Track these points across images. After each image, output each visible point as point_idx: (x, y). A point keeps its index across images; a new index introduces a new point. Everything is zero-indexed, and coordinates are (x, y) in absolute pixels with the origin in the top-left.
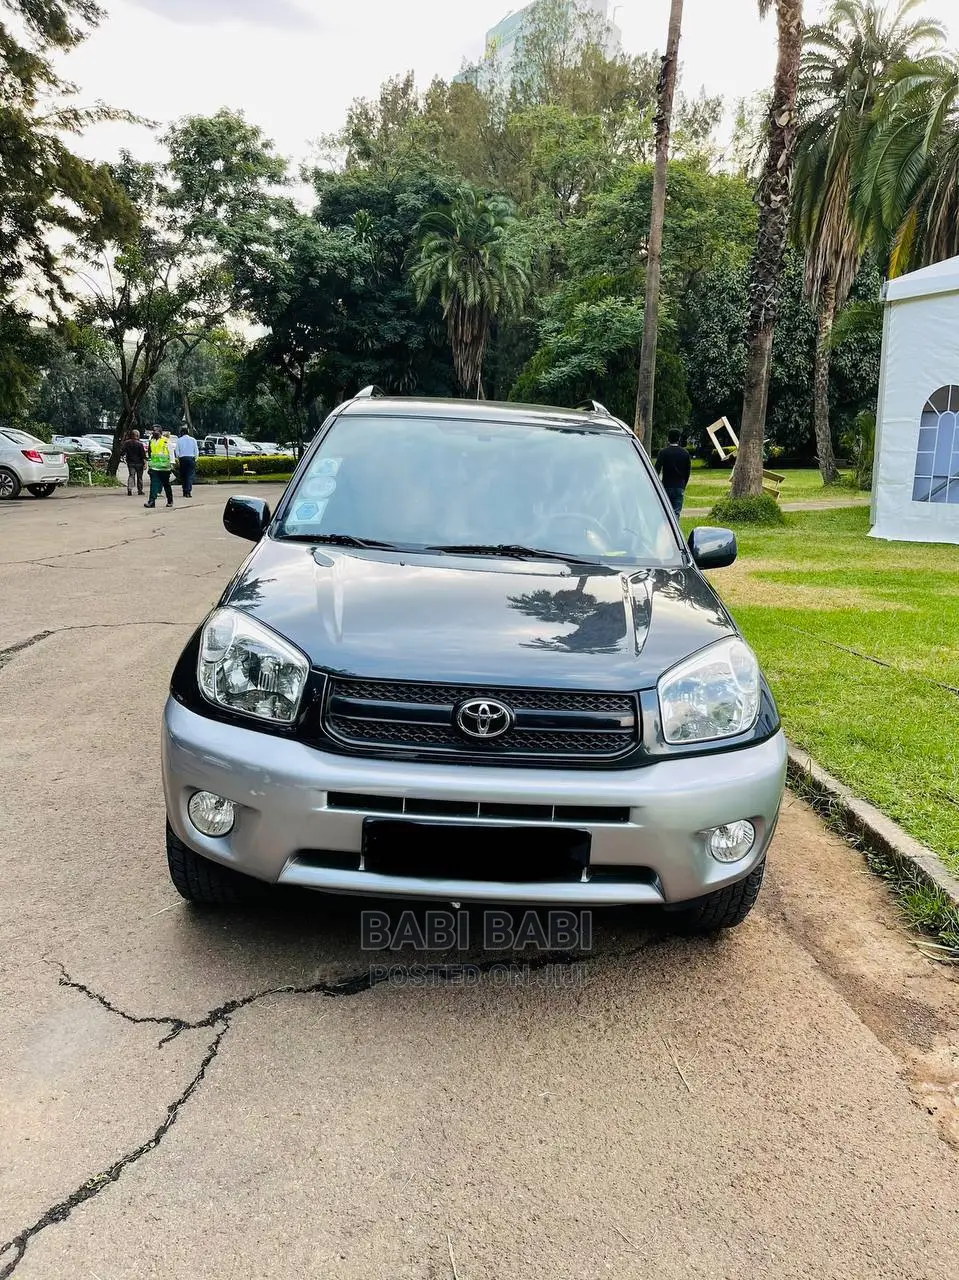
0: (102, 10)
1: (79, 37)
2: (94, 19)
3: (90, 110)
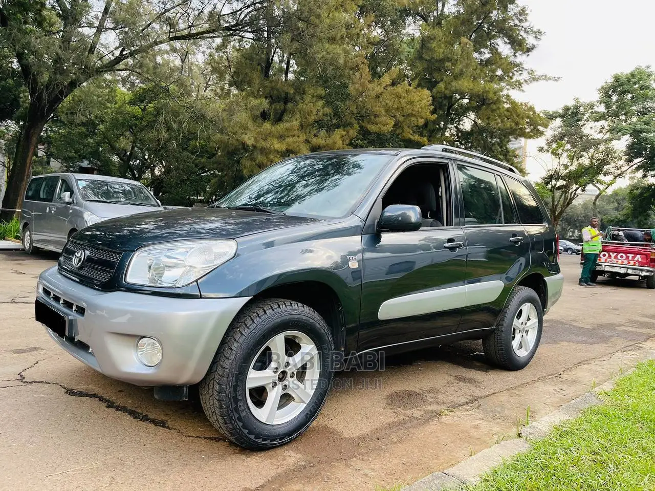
0: (543, 32)
1: (533, 47)
2: (539, 37)
3: (526, 79)
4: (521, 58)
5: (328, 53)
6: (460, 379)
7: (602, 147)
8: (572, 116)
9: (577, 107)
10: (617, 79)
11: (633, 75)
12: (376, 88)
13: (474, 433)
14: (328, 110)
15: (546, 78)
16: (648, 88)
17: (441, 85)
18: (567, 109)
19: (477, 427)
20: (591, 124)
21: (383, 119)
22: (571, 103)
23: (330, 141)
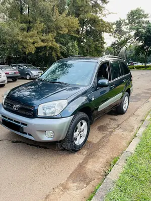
1: (108, 2)
3: (107, 13)
4: (105, 5)
5: (44, 6)
6: (112, 119)
7: (128, 34)
8: (119, 24)
9: (120, 21)
10: (132, 12)
11: (137, 11)
12: (60, 18)
13: (123, 136)
14: (46, 26)
15: (113, 13)
16: (141, 15)
17: (81, 16)
18: (117, 22)
19: (123, 134)
20: (124, 26)
21: (64, 29)
22: (118, 20)
23: (47, 37)
